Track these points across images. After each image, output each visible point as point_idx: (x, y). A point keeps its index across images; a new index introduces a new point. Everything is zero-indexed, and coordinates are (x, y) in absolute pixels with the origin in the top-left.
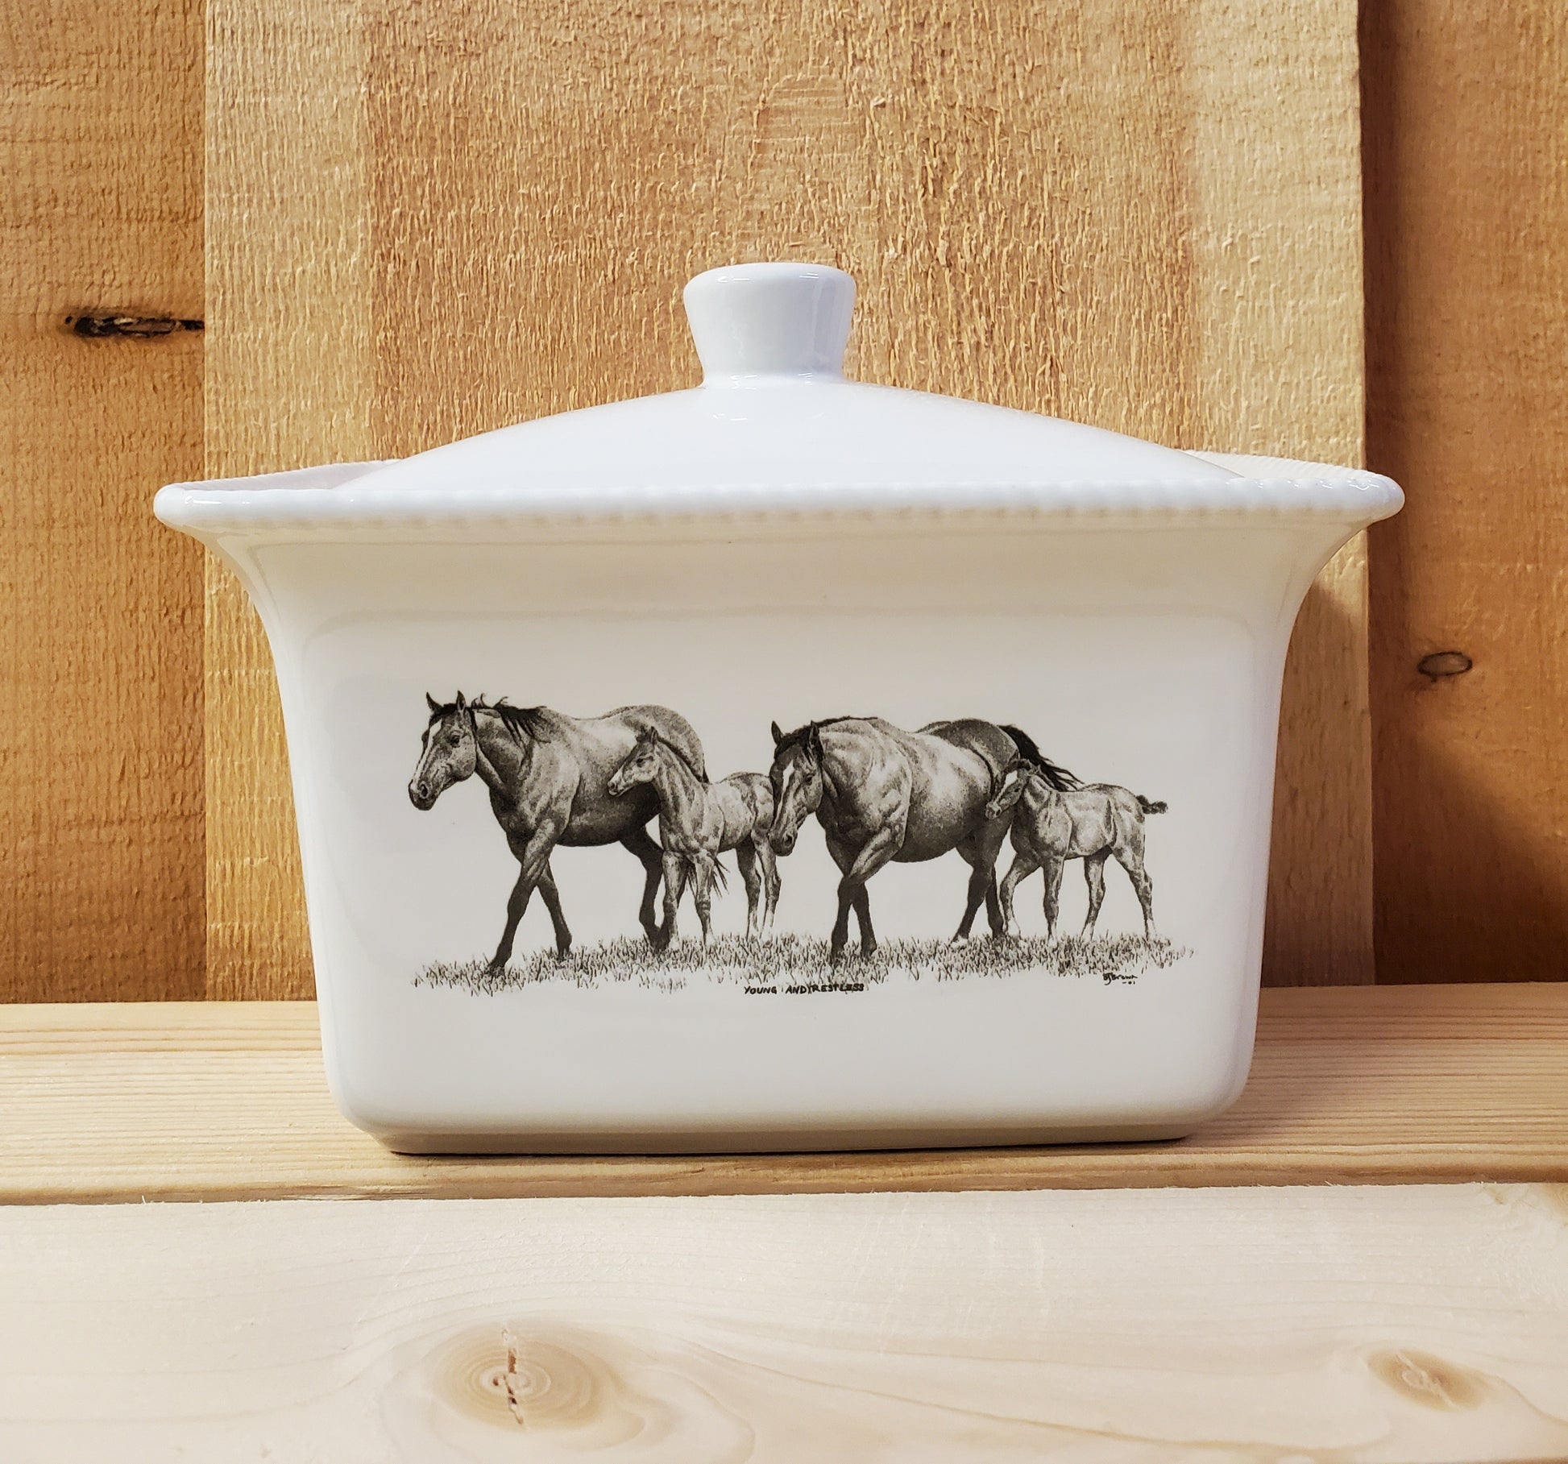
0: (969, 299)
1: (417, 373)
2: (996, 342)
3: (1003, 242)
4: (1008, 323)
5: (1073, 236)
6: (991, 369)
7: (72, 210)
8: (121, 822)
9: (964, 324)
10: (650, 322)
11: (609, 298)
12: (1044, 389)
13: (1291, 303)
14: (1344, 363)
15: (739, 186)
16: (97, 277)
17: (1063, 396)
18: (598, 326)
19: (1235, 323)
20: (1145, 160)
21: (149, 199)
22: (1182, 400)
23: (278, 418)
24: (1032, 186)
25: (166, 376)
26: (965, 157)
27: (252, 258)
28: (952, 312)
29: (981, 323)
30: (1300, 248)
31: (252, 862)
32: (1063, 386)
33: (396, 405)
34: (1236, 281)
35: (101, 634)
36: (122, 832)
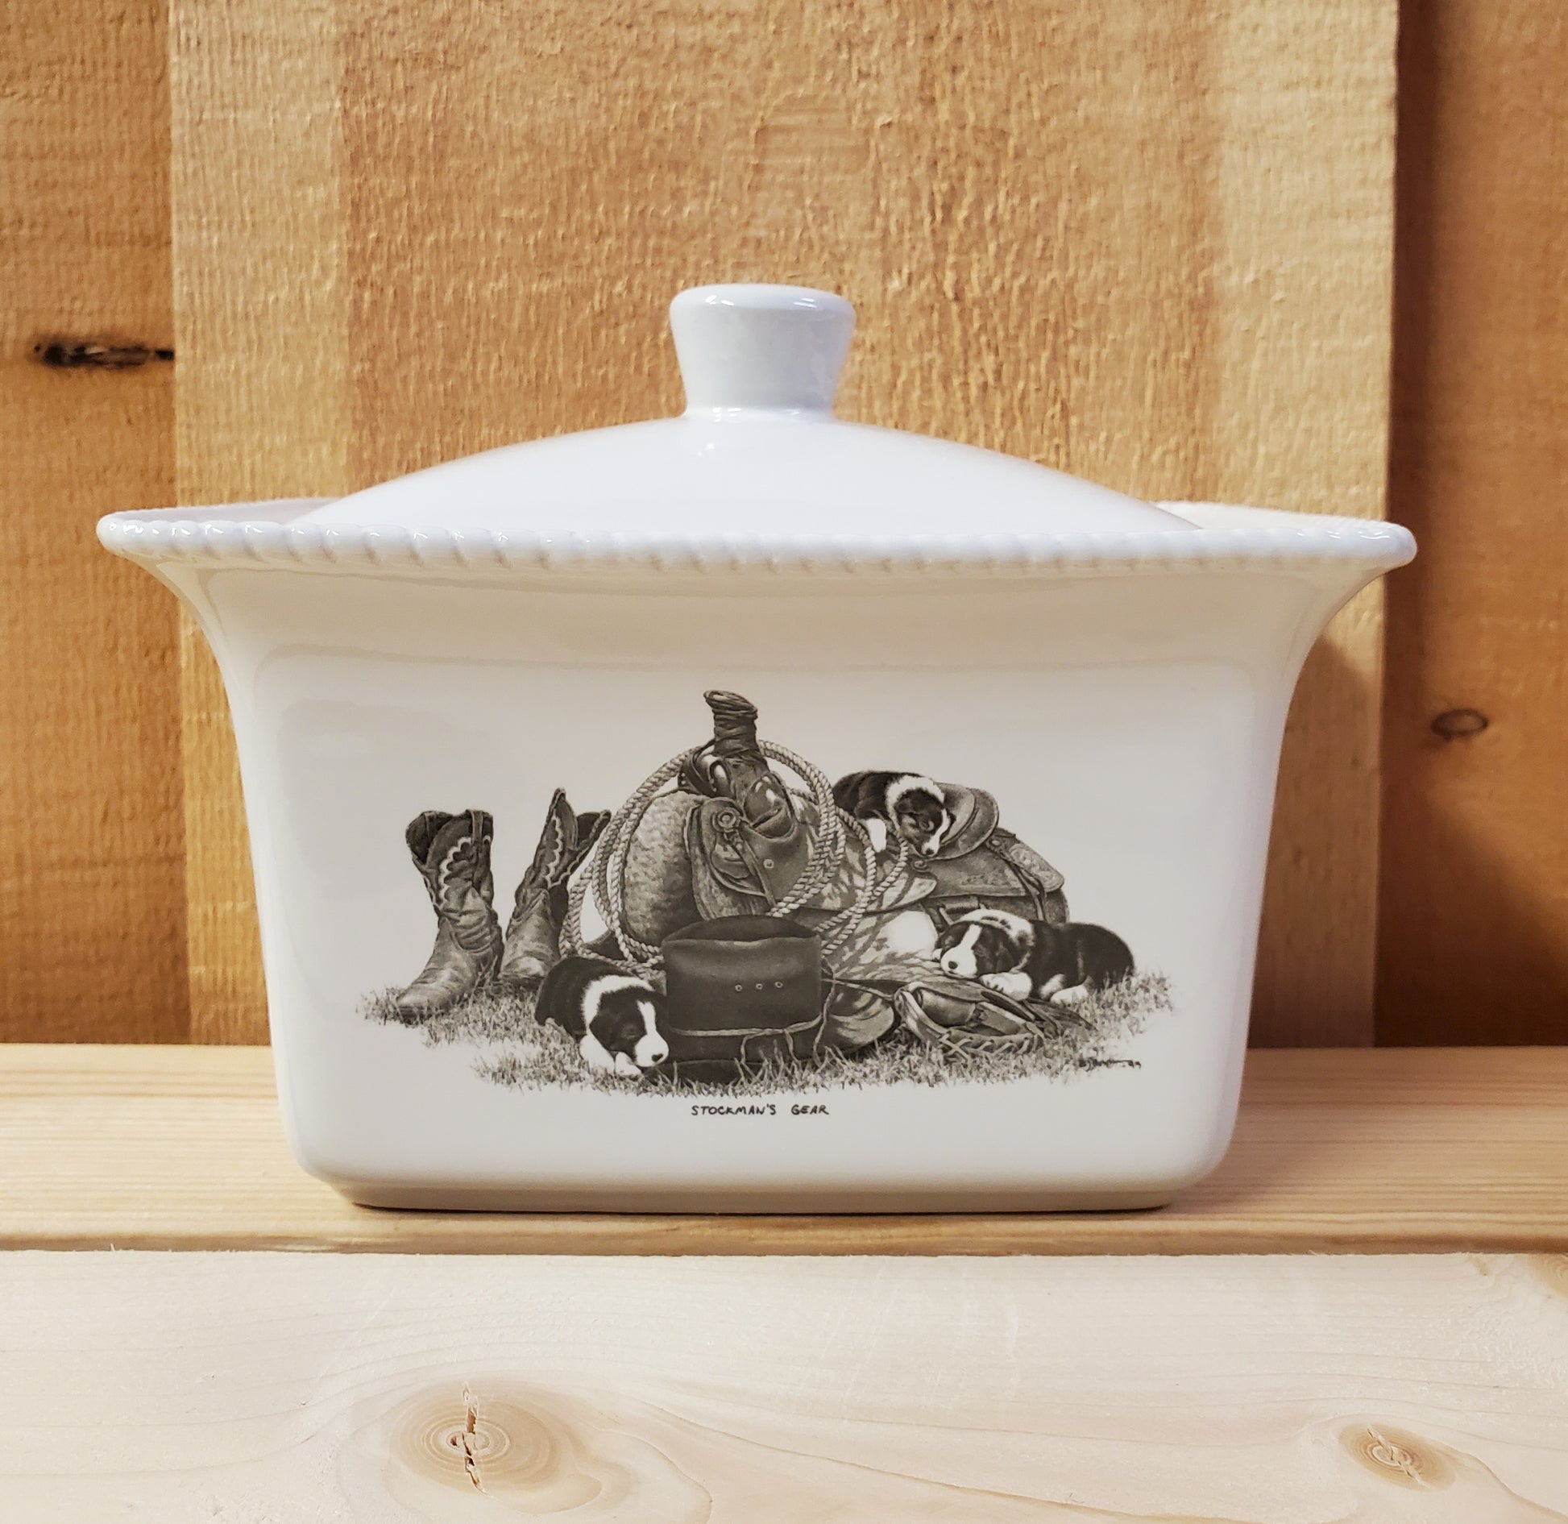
0: (977, 336)
1: (396, 408)
2: (1005, 381)
3: (1015, 275)
4: (1018, 362)
5: (1089, 268)
6: (998, 411)
7: (38, 231)
8: (105, 864)
9: (972, 363)
10: (639, 357)
11: (596, 330)
12: (1053, 433)
13: (1315, 344)
14: (1368, 408)
15: (734, 210)
16: (66, 304)
17: (1073, 440)
18: (585, 360)
19: (1256, 364)
20: (1167, 188)
21: (119, 221)
22: (1197, 447)
23: (252, 454)
24: (1047, 213)
25: (140, 408)
26: (977, 181)
27: (223, 284)
28: (958, 349)
29: (989, 361)
30: (1327, 285)
31: (234, 907)
32: (1074, 429)
33: (374, 442)
34: (1259, 320)
35: (80, 674)
36: (107, 875)
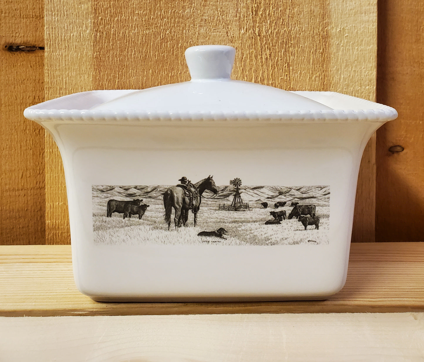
0: (265, 45)
1: (106, 65)
2: (272, 57)
3: (275, 29)
4: (276, 52)
5: (295, 27)
6: (270, 65)
7: (7, 15)
8: (22, 190)
9: (263, 52)
10: (173, 51)
11: (161, 44)
12: (286, 71)
13: (356, 48)
14: (371, 65)
15: (199, 11)
16: (14, 34)
17: (291, 73)
18: (158, 52)
19: (340, 53)
20: (316, 6)
21: (29, 12)
22: (325, 75)
23: (66, 78)
24: (283, 12)
25: (34, 63)
26: (264, 5)
27: (58, 31)
28: (260, 49)
29: (268, 52)
30: (359, 32)
31: (59, 204)
32: (291, 71)
33: (100, 74)
34: (341, 41)
35: (16, 137)
36: (22, 193)
